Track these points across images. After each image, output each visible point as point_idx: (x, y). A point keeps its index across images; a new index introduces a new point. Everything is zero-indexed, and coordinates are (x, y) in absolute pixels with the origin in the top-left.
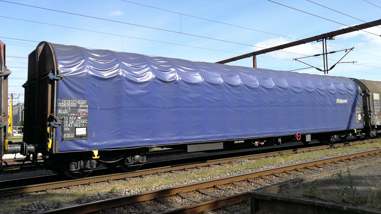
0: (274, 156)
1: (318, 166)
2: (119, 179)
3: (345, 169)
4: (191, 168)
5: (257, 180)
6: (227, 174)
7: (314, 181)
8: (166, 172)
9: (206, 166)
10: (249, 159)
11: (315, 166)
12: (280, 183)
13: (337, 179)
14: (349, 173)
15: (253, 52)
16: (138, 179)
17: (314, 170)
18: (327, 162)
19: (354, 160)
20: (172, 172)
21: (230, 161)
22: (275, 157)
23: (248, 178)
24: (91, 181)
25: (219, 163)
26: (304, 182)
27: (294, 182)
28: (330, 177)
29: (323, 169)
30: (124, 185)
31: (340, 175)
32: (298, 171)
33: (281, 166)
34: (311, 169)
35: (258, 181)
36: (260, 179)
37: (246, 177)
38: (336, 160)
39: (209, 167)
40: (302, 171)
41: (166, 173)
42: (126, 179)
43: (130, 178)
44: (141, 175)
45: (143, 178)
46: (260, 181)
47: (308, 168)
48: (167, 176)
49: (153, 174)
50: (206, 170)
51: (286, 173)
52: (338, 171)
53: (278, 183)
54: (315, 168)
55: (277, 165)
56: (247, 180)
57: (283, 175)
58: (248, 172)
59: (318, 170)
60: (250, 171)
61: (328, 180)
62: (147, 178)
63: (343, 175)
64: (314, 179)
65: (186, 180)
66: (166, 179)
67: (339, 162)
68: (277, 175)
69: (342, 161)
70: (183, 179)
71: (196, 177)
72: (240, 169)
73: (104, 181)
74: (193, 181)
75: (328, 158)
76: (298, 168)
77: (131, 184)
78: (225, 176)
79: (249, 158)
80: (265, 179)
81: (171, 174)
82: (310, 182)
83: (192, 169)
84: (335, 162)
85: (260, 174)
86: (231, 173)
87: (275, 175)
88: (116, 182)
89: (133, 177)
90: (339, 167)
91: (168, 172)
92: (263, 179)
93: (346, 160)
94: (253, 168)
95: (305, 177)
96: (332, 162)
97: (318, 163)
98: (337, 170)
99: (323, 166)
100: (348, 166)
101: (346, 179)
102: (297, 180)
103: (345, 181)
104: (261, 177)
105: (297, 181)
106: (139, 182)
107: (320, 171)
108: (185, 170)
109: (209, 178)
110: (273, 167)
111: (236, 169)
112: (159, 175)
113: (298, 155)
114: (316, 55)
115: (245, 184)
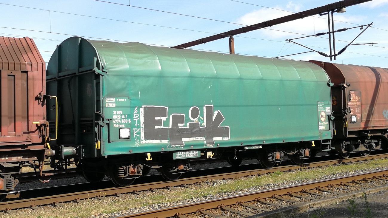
0: (258, 175)
1: (320, 189)
2: (46, 205)
3: (360, 194)
4: (143, 191)
5: (234, 207)
6: (192, 199)
7: (315, 211)
8: (109, 196)
9: (163, 188)
10: (224, 179)
11: (317, 189)
12: (267, 212)
13: (348, 207)
14: (366, 200)
15: (230, 31)
16: (71, 205)
17: (316, 195)
18: (333, 183)
19: (373, 181)
20: (118, 195)
21: (198, 182)
22: (260, 176)
23: (222, 205)
24: (8, 206)
25: (182, 185)
26: (301, 212)
27: (287, 211)
28: (338, 205)
29: (328, 193)
30: (52, 213)
31: (352, 203)
32: (292, 196)
33: (268, 189)
34: (310, 194)
35: (236, 209)
36: (239, 207)
37: (219, 204)
38: (346, 181)
39: (169, 189)
40: (297, 195)
41: (110, 198)
42: (56, 204)
43: (60, 203)
44: (76, 200)
45: (78, 203)
46: (239, 209)
47: (307, 191)
48: (111, 200)
49: (91, 198)
50: (163, 193)
51: (275, 198)
52: (349, 196)
53: (264, 212)
54: (317, 192)
55: (263, 187)
56: (221, 208)
57: (271, 201)
58: (222, 197)
59: (321, 194)
60: (225, 196)
61: (335, 209)
62: (84, 203)
63: (356, 202)
64: (316, 207)
65: (136, 206)
66: (109, 205)
67: (351, 184)
68: (263, 201)
69: (355, 182)
70: (133, 206)
71: (151, 202)
72: (212, 192)
73: (26, 208)
74: (146, 208)
75: (336, 177)
76: (293, 191)
77: (62, 211)
78: (191, 202)
79: (224, 177)
80: (246, 207)
81: (115, 199)
82: (309, 212)
83: (145, 192)
84: (345, 184)
85: (239, 200)
86: (199, 198)
87: (260, 202)
88: (42, 208)
89: (65, 202)
90: (351, 191)
91: (111, 195)
92: (243, 206)
93: (360, 180)
94: (230, 191)
95: (303, 204)
96: (341, 184)
97: (321, 186)
98: (347, 194)
99: (328, 189)
100: (364, 190)
101: (361, 207)
102: (292, 208)
103: (359, 210)
104: (240, 204)
105: (291, 210)
106: (73, 210)
107: (324, 197)
108: (136, 193)
109: (167, 205)
110: (257, 191)
111: (205, 193)
112: (100, 200)
113: (293, 173)
114: (318, 35)
115: (217, 213)
